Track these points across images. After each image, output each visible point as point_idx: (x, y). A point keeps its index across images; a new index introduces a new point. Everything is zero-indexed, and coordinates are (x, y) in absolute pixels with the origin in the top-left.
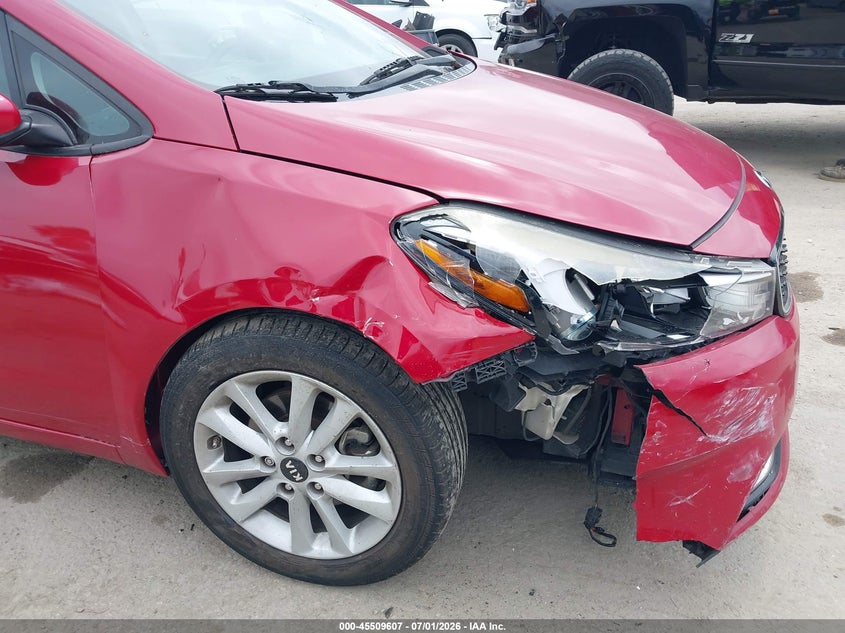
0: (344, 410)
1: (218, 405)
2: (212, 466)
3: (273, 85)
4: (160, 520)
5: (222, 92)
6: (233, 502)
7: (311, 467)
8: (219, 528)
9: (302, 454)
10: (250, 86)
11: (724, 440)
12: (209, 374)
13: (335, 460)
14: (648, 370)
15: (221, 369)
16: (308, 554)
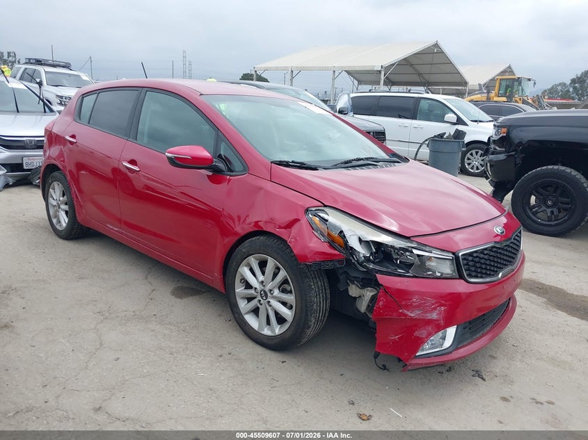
0: (283, 274)
1: (246, 266)
2: (239, 289)
3: (293, 162)
4: (220, 316)
5: (271, 162)
6: (243, 305)
7: (269, 294)
8: (236, 315)
9: (267, 289)
10: (284, 161)
11: (413, 315)
12: (245, 253)
13: (276, 292)
14: (378, 276)
15: (248, 251)
16: (263, 333)
